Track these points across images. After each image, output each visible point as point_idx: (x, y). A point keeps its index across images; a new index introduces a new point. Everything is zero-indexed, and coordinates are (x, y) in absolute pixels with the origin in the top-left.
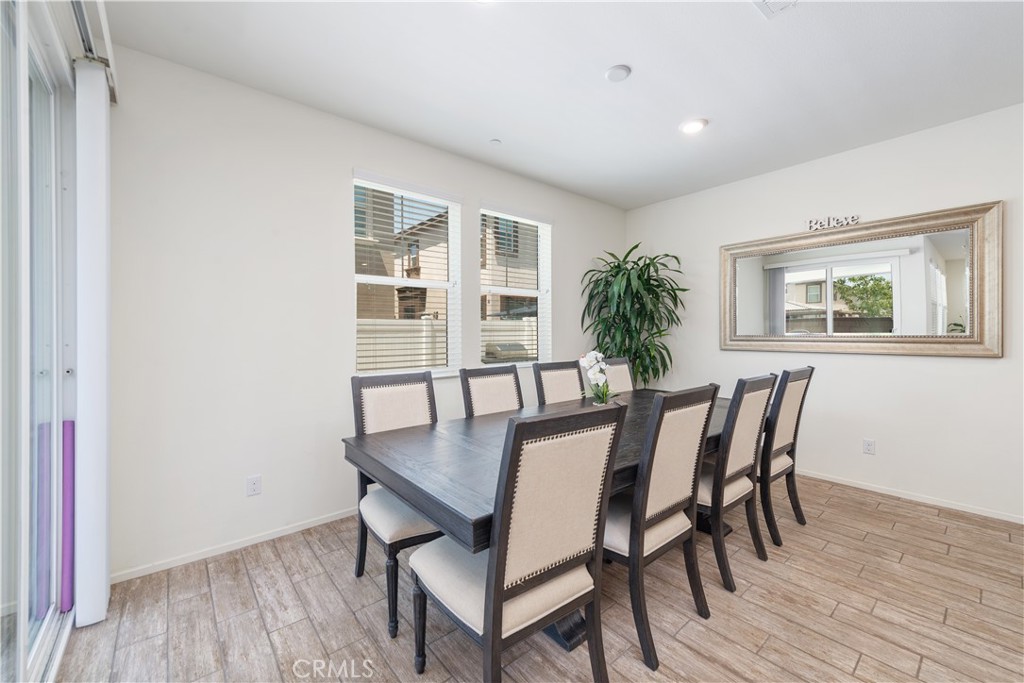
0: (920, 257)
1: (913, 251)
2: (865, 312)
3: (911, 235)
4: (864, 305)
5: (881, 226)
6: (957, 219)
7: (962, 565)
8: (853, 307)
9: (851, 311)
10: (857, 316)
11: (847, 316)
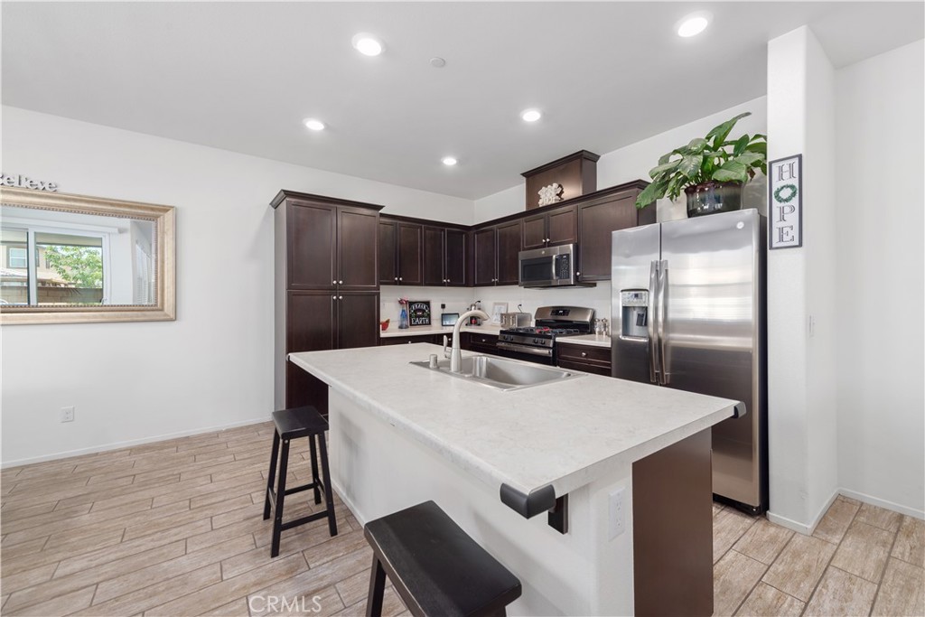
0: (127, 237)
1: (121, 231)
2: (79, 282)
3: (119, 217)
4: (78, 276)
5: (81, 201)
6: (146, 212)
7: (143, 486)
8: (66, 277)
9: (67, 282)
10: (73, 286)
11: (63, 286)
